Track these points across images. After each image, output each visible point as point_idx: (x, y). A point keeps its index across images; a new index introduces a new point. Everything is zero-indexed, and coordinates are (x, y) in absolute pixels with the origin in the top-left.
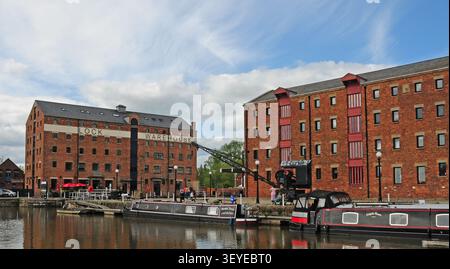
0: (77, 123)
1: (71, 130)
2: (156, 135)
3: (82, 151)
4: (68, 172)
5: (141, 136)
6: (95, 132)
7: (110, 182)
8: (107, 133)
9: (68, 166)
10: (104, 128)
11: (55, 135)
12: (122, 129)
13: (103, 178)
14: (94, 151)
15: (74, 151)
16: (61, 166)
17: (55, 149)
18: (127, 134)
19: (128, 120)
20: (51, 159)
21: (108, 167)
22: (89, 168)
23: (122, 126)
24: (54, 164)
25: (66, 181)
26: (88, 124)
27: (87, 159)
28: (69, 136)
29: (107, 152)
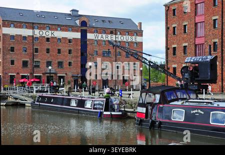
0: (32, 26)
1: (27, 32)
2: (104, 35)
3: (37, 50)
4: (25, 69)
5: (90, 36)
6: (48, 34)
7: (63, 77)
8: (59, 34)
9: (25, 64)
10: (57, 30)
11: (13, 37)
12: (73, 31)
13: (56, 74)
14: (48, 51)
15: (30, 51)
16: (18, 64)
17: (12, 49)
18: (78, 35)
19: (78, 22)
20: (9, 57)
21: (60, 64)
22: (43, 65)
23: (73, 29)
24: (12, 62)
25: (23, 77)
26: (42, 27)
27: (41, 58)
28: (25, 38)
29: (59, 51)
